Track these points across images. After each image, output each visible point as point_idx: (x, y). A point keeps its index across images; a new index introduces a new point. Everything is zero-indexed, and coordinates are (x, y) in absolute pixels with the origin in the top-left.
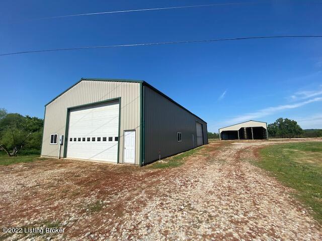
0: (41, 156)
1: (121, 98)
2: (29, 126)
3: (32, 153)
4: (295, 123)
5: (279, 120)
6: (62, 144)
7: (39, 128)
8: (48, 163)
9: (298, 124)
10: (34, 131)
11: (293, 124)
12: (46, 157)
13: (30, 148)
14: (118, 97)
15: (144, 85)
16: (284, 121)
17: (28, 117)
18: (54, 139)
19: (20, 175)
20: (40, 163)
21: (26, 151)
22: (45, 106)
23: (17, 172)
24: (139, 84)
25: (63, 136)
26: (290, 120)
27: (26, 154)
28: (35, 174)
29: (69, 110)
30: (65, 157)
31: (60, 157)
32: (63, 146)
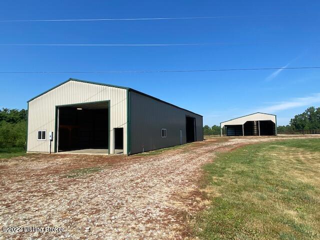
0: (27, 153)
1: (110, 101)
5: (308, 110)
6: (52, 140)
14: (107, 100)
15: (131, 91)
16: (315, 111)
18: (42, 135)
22: (28, 102)
24: (126, 90)
25: (52, 133)
29: (57, 107)
30: (56, 151)
31: (50, 152)
32: (53, 143)
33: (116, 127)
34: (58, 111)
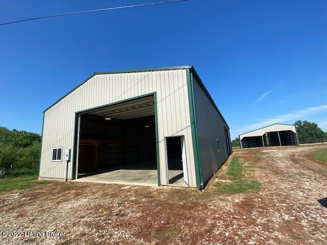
0: (39, 179)
1: (156, 93)
2: (18, 140)
3: (24, 174)
4: (316, 125)
5: (297, 124)
6: (69, 161)
7: (31, 143)
8: (54, 189)
9: (318, 126)
10: (26, 146)
11: (314, 127)
12: (46, 179)
13: (21, 167)
14: (151, 92)
15: (192, 72)
16: (302, 124)
17: (15, 130)
18: (57, 154)
19: (21, 216)
20: (41, 189)
21: (16, 171)
22: (44, 112)
23: (14, 208)
24: (185, 70)
25: (70, 150)
26: (309, 123)
27: (17, 175)
28: (44, 211)
29: (77, 114)
30: (74, 178)
31: (67, 179)
32: (71, 164)
33: (170, 135)
34: (79, 118)
